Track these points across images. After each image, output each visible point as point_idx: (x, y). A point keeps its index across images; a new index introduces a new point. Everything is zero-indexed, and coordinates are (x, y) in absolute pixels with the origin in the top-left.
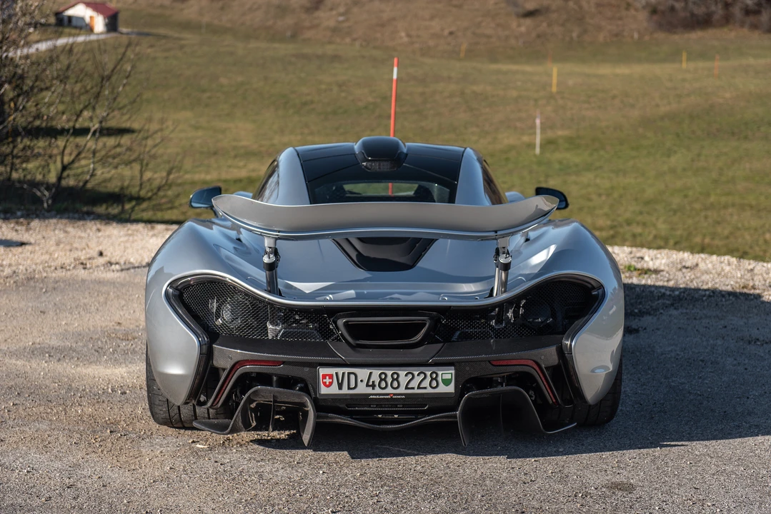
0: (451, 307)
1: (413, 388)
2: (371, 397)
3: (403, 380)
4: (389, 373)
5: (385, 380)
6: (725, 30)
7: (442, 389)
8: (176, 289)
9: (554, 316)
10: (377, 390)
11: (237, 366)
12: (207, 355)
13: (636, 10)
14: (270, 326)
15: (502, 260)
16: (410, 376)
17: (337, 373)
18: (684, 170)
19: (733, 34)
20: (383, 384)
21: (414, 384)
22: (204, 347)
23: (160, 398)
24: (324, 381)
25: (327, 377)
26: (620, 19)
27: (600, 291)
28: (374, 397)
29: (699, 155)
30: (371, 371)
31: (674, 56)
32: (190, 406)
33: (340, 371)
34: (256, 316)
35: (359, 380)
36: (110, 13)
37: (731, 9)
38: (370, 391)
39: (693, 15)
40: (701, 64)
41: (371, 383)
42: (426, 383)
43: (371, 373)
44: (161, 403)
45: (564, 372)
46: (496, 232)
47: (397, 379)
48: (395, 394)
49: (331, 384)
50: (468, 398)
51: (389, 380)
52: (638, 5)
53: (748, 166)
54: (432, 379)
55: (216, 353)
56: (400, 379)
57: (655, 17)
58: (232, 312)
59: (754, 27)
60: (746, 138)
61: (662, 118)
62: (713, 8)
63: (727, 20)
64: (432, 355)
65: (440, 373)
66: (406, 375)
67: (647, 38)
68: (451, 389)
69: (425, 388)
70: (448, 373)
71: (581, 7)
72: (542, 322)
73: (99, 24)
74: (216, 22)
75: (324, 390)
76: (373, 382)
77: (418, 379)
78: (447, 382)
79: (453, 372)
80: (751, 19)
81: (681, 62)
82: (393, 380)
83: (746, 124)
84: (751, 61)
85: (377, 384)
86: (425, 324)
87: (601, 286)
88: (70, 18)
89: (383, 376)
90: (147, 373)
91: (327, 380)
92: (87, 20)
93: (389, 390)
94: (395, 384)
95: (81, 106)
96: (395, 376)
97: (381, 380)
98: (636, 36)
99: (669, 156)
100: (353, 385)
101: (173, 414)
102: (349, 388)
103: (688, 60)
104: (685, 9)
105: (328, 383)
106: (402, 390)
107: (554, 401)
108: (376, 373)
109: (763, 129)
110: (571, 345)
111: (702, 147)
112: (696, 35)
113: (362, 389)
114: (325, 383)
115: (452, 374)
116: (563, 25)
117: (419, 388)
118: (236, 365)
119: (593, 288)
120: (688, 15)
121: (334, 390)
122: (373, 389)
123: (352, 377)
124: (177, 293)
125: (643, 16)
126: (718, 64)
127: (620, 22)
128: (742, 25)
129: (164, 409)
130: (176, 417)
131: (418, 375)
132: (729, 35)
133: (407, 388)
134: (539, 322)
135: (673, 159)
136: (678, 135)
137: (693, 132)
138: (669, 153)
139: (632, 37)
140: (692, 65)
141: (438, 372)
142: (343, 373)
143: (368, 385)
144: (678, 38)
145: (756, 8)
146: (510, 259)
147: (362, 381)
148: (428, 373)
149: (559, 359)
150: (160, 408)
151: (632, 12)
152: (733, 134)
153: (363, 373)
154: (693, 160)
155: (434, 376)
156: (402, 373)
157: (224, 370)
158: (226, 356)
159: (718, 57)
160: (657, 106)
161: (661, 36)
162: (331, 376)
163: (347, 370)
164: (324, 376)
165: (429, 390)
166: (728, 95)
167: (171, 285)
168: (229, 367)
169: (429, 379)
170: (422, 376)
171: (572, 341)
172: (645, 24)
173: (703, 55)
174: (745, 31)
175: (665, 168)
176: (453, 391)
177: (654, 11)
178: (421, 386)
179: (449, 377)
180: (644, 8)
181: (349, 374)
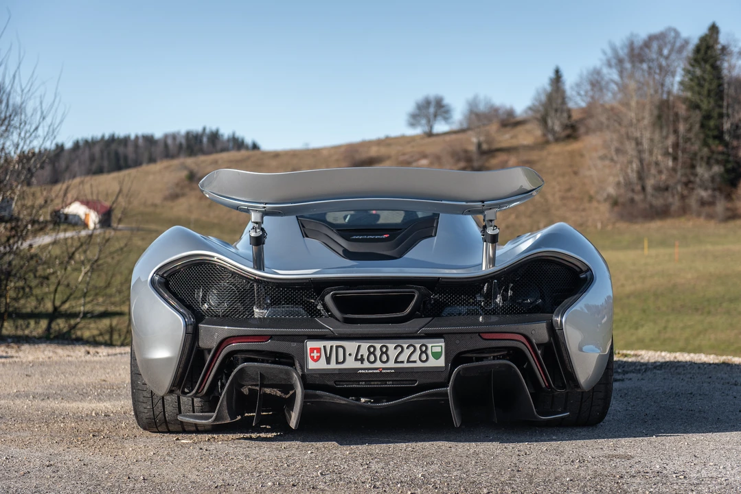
0: (439, 278)
1: (402, 362)
2: (360, 371)
3: (393, 353)
4: (378, 346)
5: (373, 353)
6: (683, 220)
7: (433, 363)
8: (162, 276)
9: (542, 297)
10: (366, 365)
11: (224, 345)
12: (192, 335)
13: (599, 202)
14: (256, 310)
15: (490, 231)
16: (399, 349)
17: (324, 347)
18: (652, 340)
19: (690, 224)
20: (372, 358)
21: (404, 357)
22: (190, 327)
23: (145, 394)
24: (312, 355)
25: (315, 351)
26: (584, 210)
27: (588, 273)
28: (363, 371)
29: (665, 328)
30: (360, 344)
31: (636, 243)
32: (174, 397)
33: (328, 344)
34: (242, 301)
35: (347, 354)
36: (104, 210)
37: (687, 201)
38: (358, 365)
39: (651, 206)
40: (662, 251)
41: (359, 357)
42: (415, 357)
43: (359, 347)
44: (145, 400)
45: (555, 351)
46: (483, 202)
47: (386, 353)
48: (384, 369)
49: (319, 358)
50: (458, 372)
51: (378, 353)
52: (600, 198)
53: (713, 336)
54: (422, 352)
55: (202, 332)
56: (389, 353)
57: (616, 209)
58: (219, 296)
59: (710, 217)
60: (709, 313)
61: (628, 296)
62: (670, 200)
63: (684, 211)
64: (421, 326)
65: (430, 346)
66: (395, 348)
67: (610, 227)
68: (441, 362)
69: (415, 362)
70: (438, 346)
71: (546, 200)
72: (531, 303)
73: (93, 218)
74: (204, 218)
75: (312, 365)
76: (362, 356)
77: (407, 352)
78: (437, 356)
79: (443, 344)
80: (707, 209)
81: (643, 248)
82: (382, 353)
83: (708, 300)
84: (709, 247)
85: (365, 357)
86: (414, 296)
87: (589, 269)
88: (67, 216)
89: (372, 350)
90: (131, 367)
91: (315, 354)
92: (83, 217)
93: (378, 364)
94: (384, 358)
95: (74, 249)
96: (384, 349)
97: (370, 353)
98: (599, 225)
99: (637, 329)
100: (341, 359)
101: (158, 413)
102: (337, 363)
103: (649, 247)
104: (645, 200)
105: (315, 358)
106: (391, 364)
107: (547, 385)
108: (365, 345)
109: (725, 305)
110: (561, 321)
111: (668, 321)
112: (656, 225)
113: (351, 364)
114: (312, 358)
115: (441, 346)
116: (530, 216)
117: (408, 361)
118: (223, 343)
119: (582, 271)
120: (647, 206)
121: (322, 365)
122: (362, 363)
123: (341, 351)
124: (163, 280)
125: (605, 208)
126: (677, 251)
127: (583, 214)
128: (699, 215)
129: (149, 407)
130: (160, 416)
131: (408, 348)
132: (687, 224)
133: (396, 362)
134: (528, 303)
135: (641, 332)
136: (644, 311)
137: (659, 308)
138: (637, 326)
139: (596, 227)
140: (653, 252)
141: (428, 345)
142: (332, 347)
143: (356, 359)
144: (639, 228)
145: (711, 200)
146: (497, 231)
147: (350, 355)
148: (418, 346)
149: (550, 336)
150: (144, 405)
151: (595, 204)
152: (697, 310)
153: (351, 346)
154: (659, 332)
155: (424, 349)
156: (391, 346)
157: (209, 351)
158: (212, 335)
159: (677, 243)
160: (623, 286)
161: (622, 225)
162: (319, 350)
163: (335, 343)
164: (312, 350)
165: (419, 364)
166: (689, 276)
167: (157, 272)
168: (214, 345)
169: (418, 352)
170: (412, 349)
171: (562, 317)
172: (607, 215)
173: (664, 243)
174: (702, 220)
175: (634, 338)
176: (444, 365)
177: (615, 203)
178: (411, 360)
179: (438, 349)
180: (606, 200)
181: (337, 347)
